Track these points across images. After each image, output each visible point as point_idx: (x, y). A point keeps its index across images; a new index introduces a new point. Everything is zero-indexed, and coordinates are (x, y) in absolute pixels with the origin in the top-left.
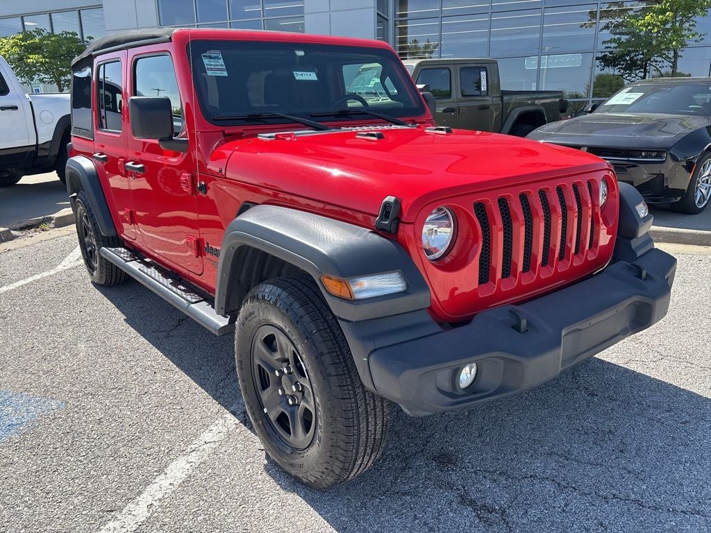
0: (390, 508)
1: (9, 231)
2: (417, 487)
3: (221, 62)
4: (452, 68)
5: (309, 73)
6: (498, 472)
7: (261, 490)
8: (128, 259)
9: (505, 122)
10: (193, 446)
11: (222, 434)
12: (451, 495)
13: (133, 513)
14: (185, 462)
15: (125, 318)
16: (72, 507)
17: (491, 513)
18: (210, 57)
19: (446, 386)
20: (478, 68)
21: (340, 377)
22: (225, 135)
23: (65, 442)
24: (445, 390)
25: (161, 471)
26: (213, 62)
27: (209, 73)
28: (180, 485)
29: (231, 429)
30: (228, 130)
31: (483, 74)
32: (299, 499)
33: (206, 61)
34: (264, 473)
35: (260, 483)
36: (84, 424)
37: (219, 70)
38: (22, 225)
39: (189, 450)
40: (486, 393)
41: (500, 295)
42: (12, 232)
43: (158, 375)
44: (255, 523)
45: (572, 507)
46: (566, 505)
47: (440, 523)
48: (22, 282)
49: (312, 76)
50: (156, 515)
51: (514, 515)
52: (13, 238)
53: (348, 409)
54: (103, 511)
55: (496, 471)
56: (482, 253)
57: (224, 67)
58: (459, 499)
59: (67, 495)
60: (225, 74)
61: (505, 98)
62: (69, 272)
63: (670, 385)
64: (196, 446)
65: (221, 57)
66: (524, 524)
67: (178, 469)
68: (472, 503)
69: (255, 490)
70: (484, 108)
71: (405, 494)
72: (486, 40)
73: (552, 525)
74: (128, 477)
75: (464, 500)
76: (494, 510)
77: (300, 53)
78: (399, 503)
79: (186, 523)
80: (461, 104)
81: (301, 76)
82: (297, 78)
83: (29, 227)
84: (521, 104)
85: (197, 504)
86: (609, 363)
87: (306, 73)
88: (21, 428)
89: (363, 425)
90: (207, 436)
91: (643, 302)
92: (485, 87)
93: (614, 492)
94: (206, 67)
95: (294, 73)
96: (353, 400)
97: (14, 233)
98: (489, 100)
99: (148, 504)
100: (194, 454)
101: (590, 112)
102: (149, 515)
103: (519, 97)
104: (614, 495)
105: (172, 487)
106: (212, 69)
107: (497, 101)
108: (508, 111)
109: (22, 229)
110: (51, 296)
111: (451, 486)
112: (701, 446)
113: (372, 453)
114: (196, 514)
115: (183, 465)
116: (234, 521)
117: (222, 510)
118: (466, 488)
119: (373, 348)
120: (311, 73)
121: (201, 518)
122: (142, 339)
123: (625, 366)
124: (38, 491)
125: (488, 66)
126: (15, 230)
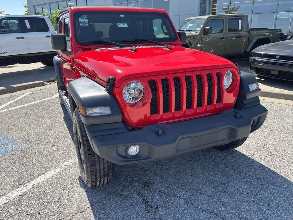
0: (114, 199)
1: (43, 82)
2: (129, 193)
3: (87, 20)
4: (224, 19)
5: (124, 24)
6: (165, 193)
7: (73, 185)
8: (64, 95)
9: (250, 43)
10: (59, 166)
11: (71, 163)
12: (140, 199)
13: (27, 186)
14: (53, 171)
15: (64, 117)
16: (10, 181)
17: (151, 208)
18: (82, 18)
19: (123, 153)
20: (238, 18)
21: (88, 146)
22: (83, 49)
23: (20, 159)
24: (123, 155)
25: (44, 173)
26: (83, 20)
27: (81, 25)
28: (47, 179)
29: (76, 162)
30: (85, 47)
31: (240, 21)
32: (84, 190)
33: (80, 20)
34: (77, 179)
35: (74, 183)
36: (30, 153)
37: (85, 23)
38: (48, 80)
39: (57, 167)
40: (141, 159)
41: (162, 119)
42: (44, 83)
43: (63, 139)
44: (64, 197)
45: (186, 212)
46: (184, 210)
47: (129, 208)
48: (39, 101)
49: (126, 25)
50: (34, 188)
51: (160, 211)
52: (44, 85)
53: (91, 158)
54: (19, 184)
55: (164, 192)
56: (151, 101)
57: (88, 22)
58: (143, 200)
59: (11, 177)
60: (87, 25)
61: (251, 32)
62: (55, 99)
63: (267, 167)
64: (60, 166)
65: (87, 18)
66: (162, 214)
67: (50, 173)
68: (147, 203)
69: (71, 185)
70: (240, 37)
71: (123, 195)
72: (252, 5)
73: (173, 217)
74: (33, 174)
75: (145, 202)
76: (154, 207)
77: (122, 16)
78: (119, 198)
79: (41, 193)
80: (227, 35)
81: (120, 25)
82: (118, 26)
83: (51, 81)
84: (259, 35)
85: (49, 187)
86: (243, 155)
87: (123, 24)
88: (10, 152)
89: (97, 165)
90: (66, 163)
91: (233, 128)
92: (241, 27)
93: (209, 208)
94: (80, 22)
95: (118, 24)
96: (93, 155)
97: (45, 83)
98: (242, 33)
99: (33, 184)
100: (58, 169)
101: (289, 39)
102: (31, 188)
103: (258, 32)
104: (208, 210)
105: (44, 179)
106: (82, 23)
107: (247, 34)
108: (252, 38)
109: (48, 82)
110: (45, 107)
111: (142, 195)
112: (263, 196)
113: (104, 177)
114: (46, 190)
115: (52, 172)
116: (57, 195)
117: (56, 190)
118: (148, 197)
119: (94, 136)
120: (125, 24)
121: (48, 192)
122: (65, 126)
123: (251, 157)
124: (3, 174)
125: (243, 18)
126: (46, 82)
